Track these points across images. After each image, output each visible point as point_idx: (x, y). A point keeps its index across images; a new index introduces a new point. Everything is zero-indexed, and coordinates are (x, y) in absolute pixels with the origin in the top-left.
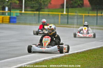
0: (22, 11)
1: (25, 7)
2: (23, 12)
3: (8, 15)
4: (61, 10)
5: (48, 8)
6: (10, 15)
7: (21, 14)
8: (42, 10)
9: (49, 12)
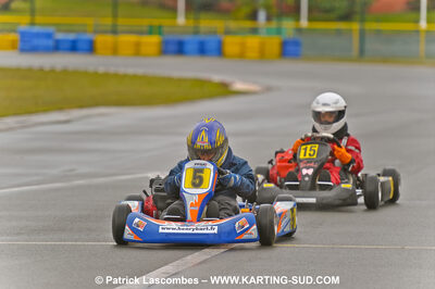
7: (299, 30)
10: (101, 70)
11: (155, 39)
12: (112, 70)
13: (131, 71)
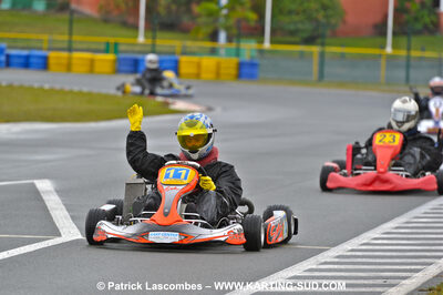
0: (262, 42)
1: (273, 32)
2: (267, 45)
3: (228, 54)
4: (379, 40)
5: (335, 34)
6: (238, 55)
7: (261, 52)
8: (319, 41)
9: (342, 45)
10: (47, 86)
11: (111, 57)
12: (58, 87)
13: (76, 89)
